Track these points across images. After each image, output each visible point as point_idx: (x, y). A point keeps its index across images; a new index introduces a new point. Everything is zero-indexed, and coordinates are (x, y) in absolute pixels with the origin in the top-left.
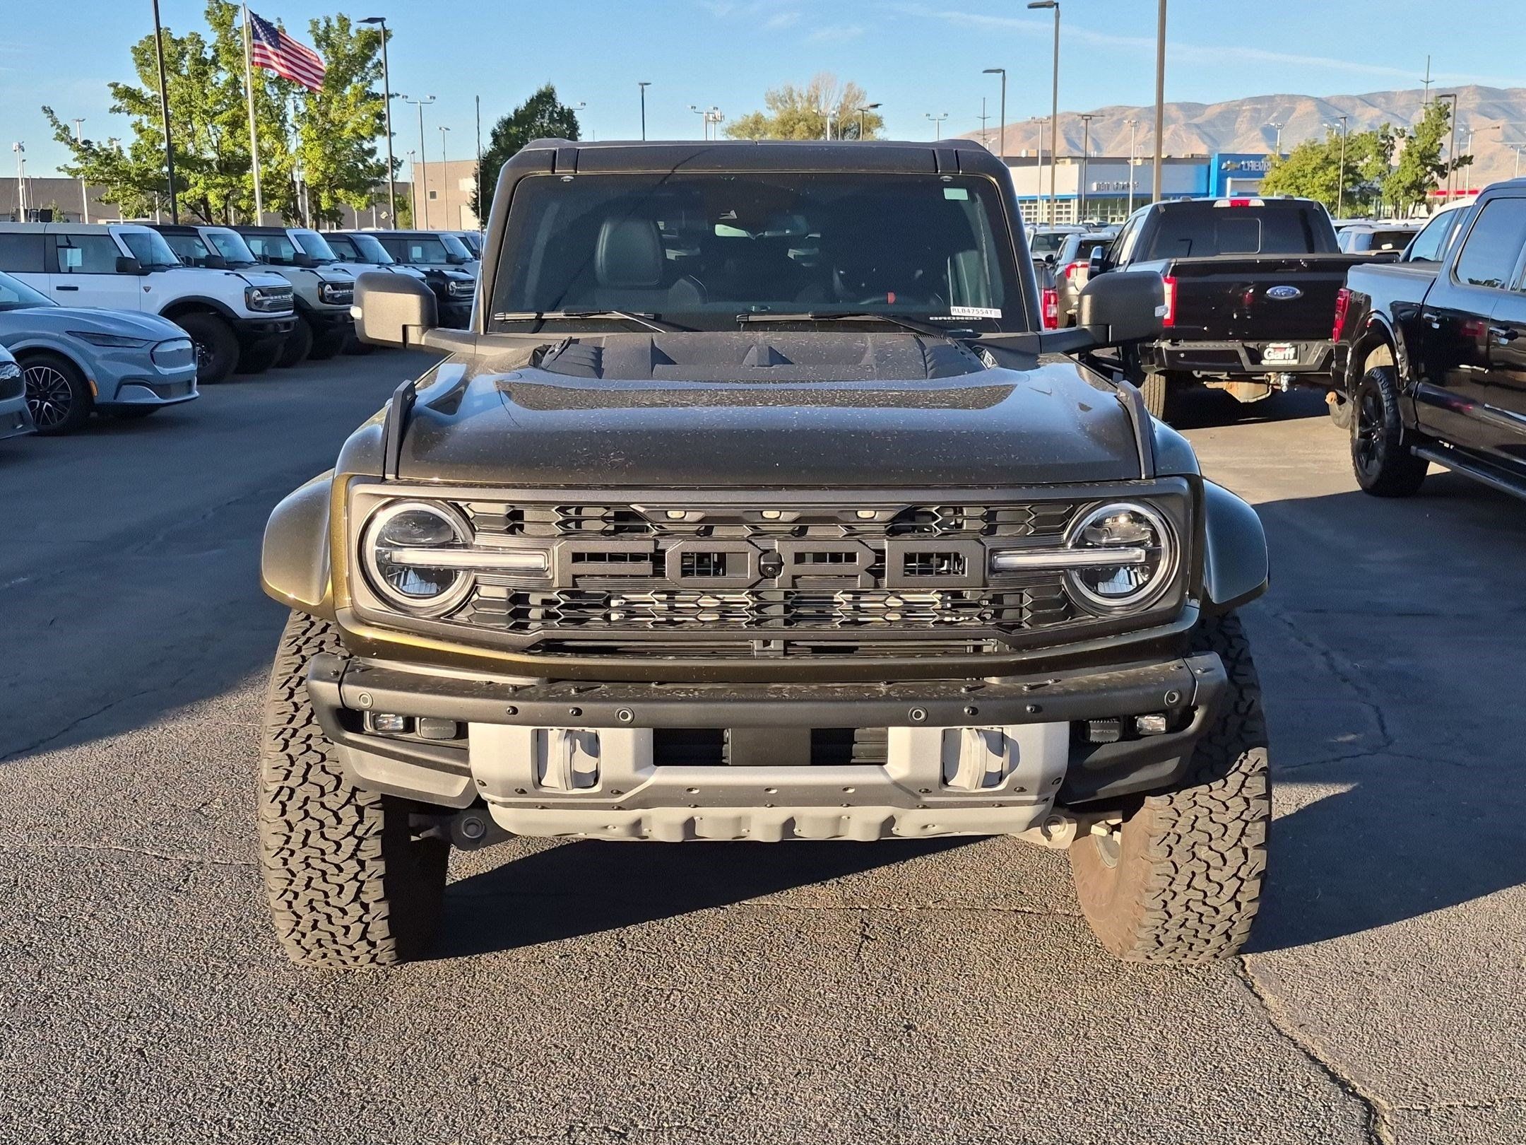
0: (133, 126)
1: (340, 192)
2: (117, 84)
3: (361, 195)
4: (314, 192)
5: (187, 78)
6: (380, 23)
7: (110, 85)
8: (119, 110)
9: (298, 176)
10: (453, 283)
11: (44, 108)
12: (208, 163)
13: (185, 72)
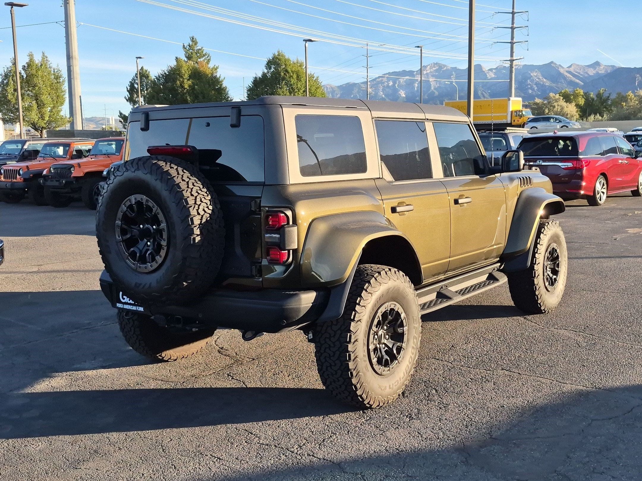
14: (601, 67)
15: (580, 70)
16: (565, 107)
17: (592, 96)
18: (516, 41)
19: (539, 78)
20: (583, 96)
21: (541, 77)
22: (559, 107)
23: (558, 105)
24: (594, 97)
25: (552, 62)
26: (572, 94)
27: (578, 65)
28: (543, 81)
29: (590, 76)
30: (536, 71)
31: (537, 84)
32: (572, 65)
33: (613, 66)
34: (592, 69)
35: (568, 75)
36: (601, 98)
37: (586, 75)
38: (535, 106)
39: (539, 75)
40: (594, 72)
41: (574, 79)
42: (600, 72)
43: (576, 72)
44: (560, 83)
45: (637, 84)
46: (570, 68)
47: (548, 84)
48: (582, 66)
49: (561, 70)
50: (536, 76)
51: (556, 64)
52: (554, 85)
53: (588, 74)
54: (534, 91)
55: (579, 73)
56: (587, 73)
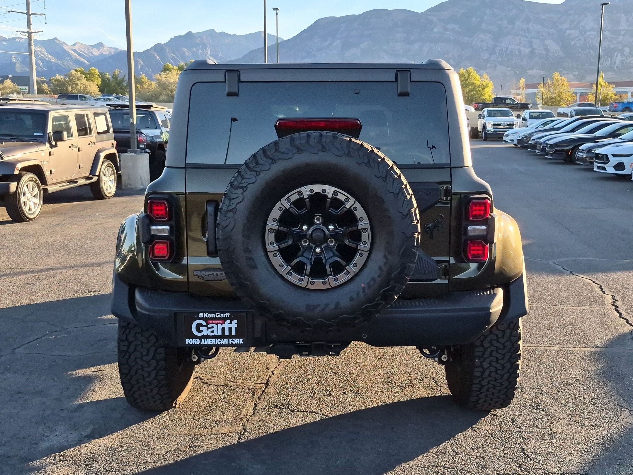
14: (104, 48)
15: (85, 49)
16: (89, 85)
17: (107, 76)
18: (32, 13)
19: (43, 54)
20: (99, 75)
21: (45, 53)
22: (82, 85)
23: (81, 84)
24: (110, 78)
25: (55, 39)
26: (88, 73)
27: (82, 44)
28: (49, 58)
29: (96, 56)
30: (40, 46)
31: (41, 59)
32: (76, 43)
33: (116, 49)
34: (96, 49)
35: (74, 53)
36: (117, 79)
37: (91, 55)
38: (56, 83)
39: (43, 50)
40: (99, 52)
41: (79, 58)
42: (104, 53)
43: (81, 51)
44: (66, 61)
45: (139, 68)
46: (75, 47)
47: (54, 61)
48: (87, 46)
49: (66, 48)
50: (40, 51)
51: (60, 41)
52: (59, 62)
53: (93, 54)
54: (40, 67)
55: (84, 53)
56: (91, 53)
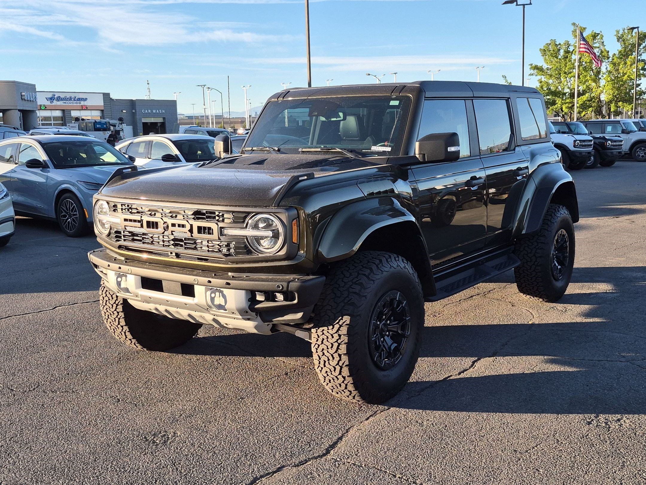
0: (538, 80)
1: (620, 104)
2: (532, 64)
3: (629, 105)
4: (609, 103)
5: (560, 59)
6: (637, 29)
7: (529, 65)
8: (532, 75)
9: (603, 97)
10: (610, 142)
11: (503, 76)
12: (564, 94)
13: (560, 57)
